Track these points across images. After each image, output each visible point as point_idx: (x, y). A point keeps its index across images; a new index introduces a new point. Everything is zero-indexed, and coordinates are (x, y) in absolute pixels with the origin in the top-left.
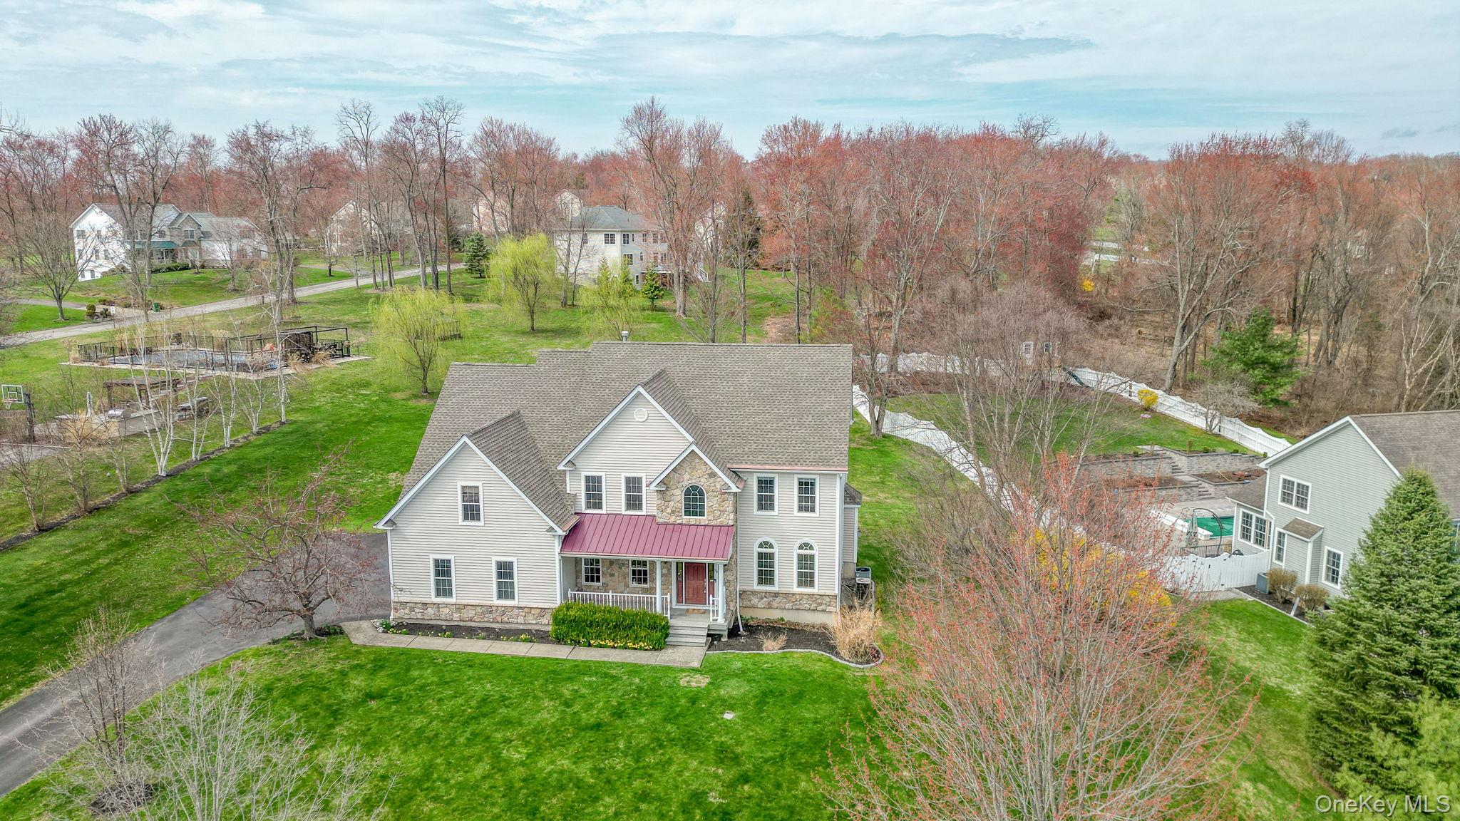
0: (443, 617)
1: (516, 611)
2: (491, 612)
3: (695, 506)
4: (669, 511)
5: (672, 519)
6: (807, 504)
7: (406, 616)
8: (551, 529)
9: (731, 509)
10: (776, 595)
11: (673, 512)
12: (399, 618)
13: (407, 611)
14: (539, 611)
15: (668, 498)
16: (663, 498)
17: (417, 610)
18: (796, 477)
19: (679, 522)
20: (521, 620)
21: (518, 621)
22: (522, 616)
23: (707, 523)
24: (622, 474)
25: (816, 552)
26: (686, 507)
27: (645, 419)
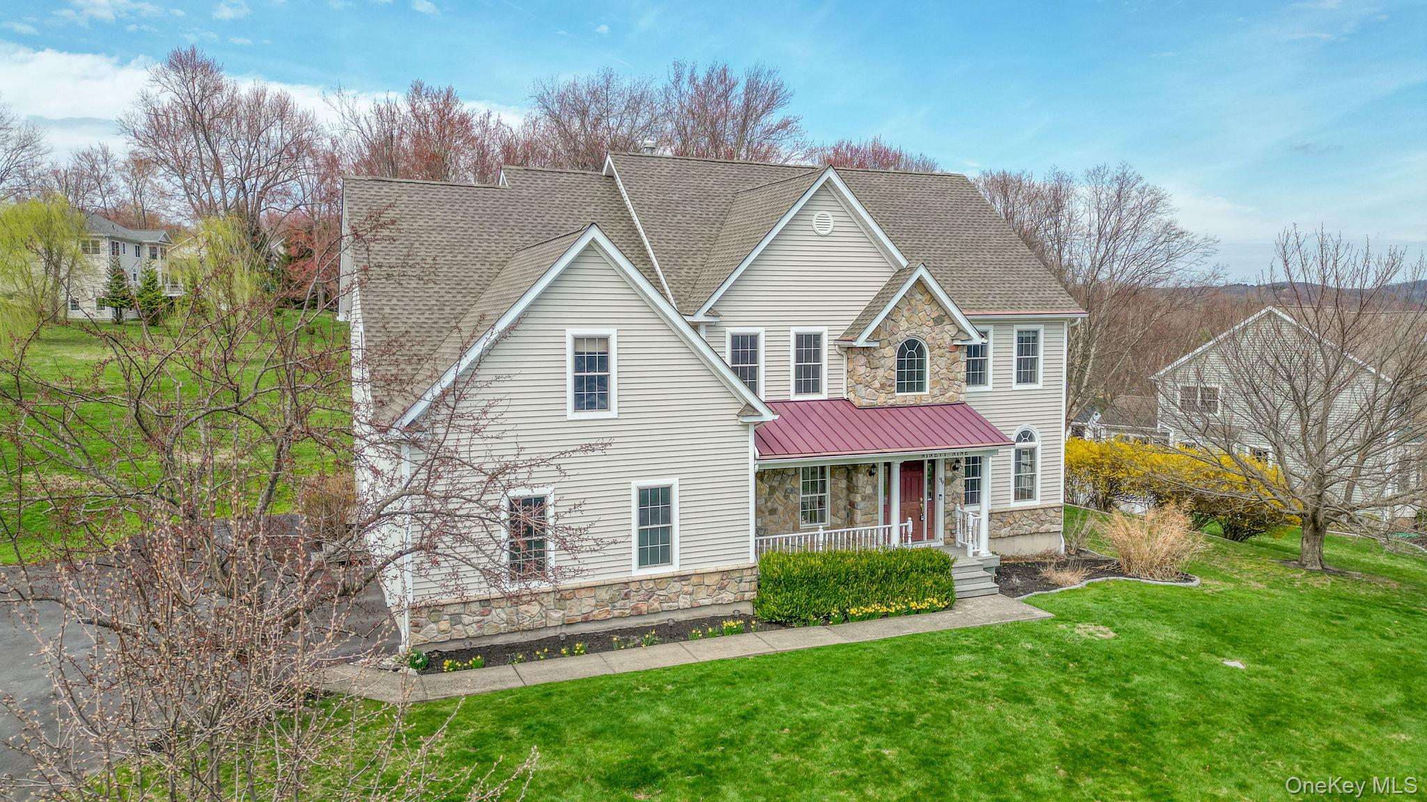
0: (527, 623)
1: (675, 586)
2: (627, 596)
3: (911, 376)
4: (877, 384)
5: (882, 399)
6: (1027, 372)
7: (440, 638)
9: (962, 375)
11: (883, 386)
12: (425, 644)
13: (444, 625)
14: (717, 577)
15: (876, 363)
16: (869, 364)
17: (466, 619)
18: (1016, 328)
19: (892, 402)
20: (683, 602)
21: (681, 606)
22: (686, 594)
23: (930, 401)
24: (792, 328)
25: (1037, 443)
26: (900, 376)
27: (830, 230)
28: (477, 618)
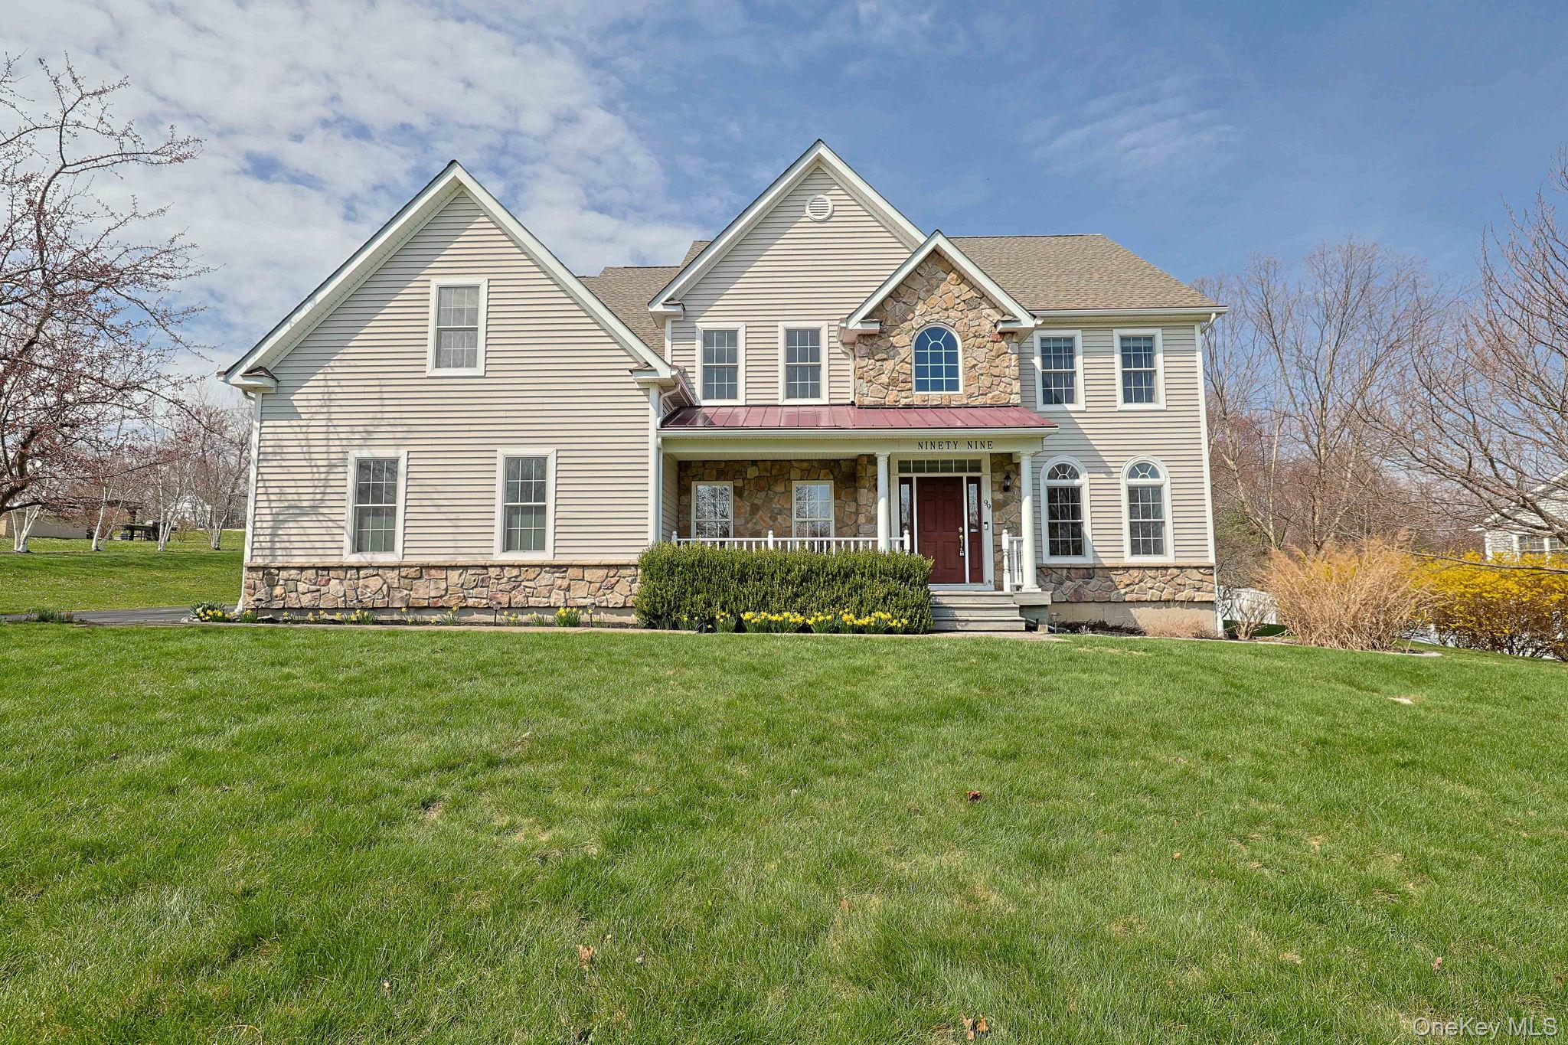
1: (546, 578)
2: (484, 583)
3: (937, 372)
4: (884, 379)
5: (892, 397)
6: (1138, 386)
8: (648, 368)
9: (1014, 371)
10: (1089, 572)
11: (894, 381)
13: (278, 591)
14: (603, 572)
15: (883, 353)
16: (871, 355)
17: (302, 587)
18: (1117, 333)
19: (903, 402)
20: (556, 598)
21: (552, 603)
22: (560, 588)
23: (965, 402)
24: (779, 324)
25: (1164, 479)
26: (920, 372)
27: (827, 215)
28: (314, 588)
